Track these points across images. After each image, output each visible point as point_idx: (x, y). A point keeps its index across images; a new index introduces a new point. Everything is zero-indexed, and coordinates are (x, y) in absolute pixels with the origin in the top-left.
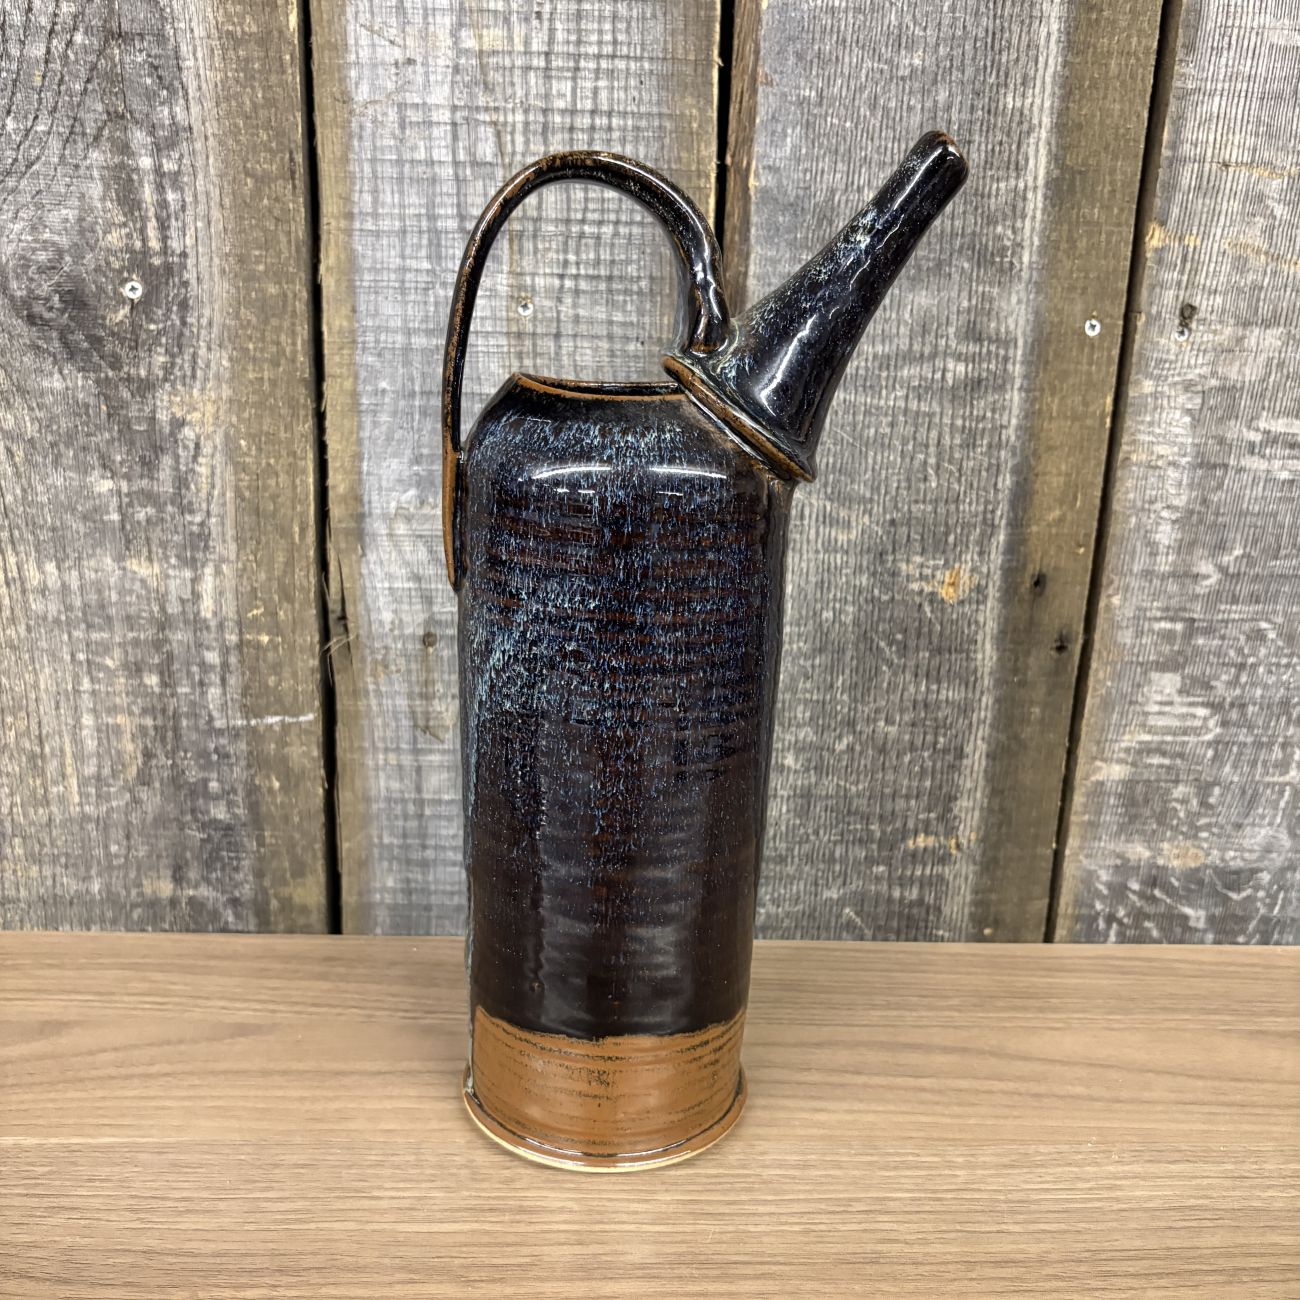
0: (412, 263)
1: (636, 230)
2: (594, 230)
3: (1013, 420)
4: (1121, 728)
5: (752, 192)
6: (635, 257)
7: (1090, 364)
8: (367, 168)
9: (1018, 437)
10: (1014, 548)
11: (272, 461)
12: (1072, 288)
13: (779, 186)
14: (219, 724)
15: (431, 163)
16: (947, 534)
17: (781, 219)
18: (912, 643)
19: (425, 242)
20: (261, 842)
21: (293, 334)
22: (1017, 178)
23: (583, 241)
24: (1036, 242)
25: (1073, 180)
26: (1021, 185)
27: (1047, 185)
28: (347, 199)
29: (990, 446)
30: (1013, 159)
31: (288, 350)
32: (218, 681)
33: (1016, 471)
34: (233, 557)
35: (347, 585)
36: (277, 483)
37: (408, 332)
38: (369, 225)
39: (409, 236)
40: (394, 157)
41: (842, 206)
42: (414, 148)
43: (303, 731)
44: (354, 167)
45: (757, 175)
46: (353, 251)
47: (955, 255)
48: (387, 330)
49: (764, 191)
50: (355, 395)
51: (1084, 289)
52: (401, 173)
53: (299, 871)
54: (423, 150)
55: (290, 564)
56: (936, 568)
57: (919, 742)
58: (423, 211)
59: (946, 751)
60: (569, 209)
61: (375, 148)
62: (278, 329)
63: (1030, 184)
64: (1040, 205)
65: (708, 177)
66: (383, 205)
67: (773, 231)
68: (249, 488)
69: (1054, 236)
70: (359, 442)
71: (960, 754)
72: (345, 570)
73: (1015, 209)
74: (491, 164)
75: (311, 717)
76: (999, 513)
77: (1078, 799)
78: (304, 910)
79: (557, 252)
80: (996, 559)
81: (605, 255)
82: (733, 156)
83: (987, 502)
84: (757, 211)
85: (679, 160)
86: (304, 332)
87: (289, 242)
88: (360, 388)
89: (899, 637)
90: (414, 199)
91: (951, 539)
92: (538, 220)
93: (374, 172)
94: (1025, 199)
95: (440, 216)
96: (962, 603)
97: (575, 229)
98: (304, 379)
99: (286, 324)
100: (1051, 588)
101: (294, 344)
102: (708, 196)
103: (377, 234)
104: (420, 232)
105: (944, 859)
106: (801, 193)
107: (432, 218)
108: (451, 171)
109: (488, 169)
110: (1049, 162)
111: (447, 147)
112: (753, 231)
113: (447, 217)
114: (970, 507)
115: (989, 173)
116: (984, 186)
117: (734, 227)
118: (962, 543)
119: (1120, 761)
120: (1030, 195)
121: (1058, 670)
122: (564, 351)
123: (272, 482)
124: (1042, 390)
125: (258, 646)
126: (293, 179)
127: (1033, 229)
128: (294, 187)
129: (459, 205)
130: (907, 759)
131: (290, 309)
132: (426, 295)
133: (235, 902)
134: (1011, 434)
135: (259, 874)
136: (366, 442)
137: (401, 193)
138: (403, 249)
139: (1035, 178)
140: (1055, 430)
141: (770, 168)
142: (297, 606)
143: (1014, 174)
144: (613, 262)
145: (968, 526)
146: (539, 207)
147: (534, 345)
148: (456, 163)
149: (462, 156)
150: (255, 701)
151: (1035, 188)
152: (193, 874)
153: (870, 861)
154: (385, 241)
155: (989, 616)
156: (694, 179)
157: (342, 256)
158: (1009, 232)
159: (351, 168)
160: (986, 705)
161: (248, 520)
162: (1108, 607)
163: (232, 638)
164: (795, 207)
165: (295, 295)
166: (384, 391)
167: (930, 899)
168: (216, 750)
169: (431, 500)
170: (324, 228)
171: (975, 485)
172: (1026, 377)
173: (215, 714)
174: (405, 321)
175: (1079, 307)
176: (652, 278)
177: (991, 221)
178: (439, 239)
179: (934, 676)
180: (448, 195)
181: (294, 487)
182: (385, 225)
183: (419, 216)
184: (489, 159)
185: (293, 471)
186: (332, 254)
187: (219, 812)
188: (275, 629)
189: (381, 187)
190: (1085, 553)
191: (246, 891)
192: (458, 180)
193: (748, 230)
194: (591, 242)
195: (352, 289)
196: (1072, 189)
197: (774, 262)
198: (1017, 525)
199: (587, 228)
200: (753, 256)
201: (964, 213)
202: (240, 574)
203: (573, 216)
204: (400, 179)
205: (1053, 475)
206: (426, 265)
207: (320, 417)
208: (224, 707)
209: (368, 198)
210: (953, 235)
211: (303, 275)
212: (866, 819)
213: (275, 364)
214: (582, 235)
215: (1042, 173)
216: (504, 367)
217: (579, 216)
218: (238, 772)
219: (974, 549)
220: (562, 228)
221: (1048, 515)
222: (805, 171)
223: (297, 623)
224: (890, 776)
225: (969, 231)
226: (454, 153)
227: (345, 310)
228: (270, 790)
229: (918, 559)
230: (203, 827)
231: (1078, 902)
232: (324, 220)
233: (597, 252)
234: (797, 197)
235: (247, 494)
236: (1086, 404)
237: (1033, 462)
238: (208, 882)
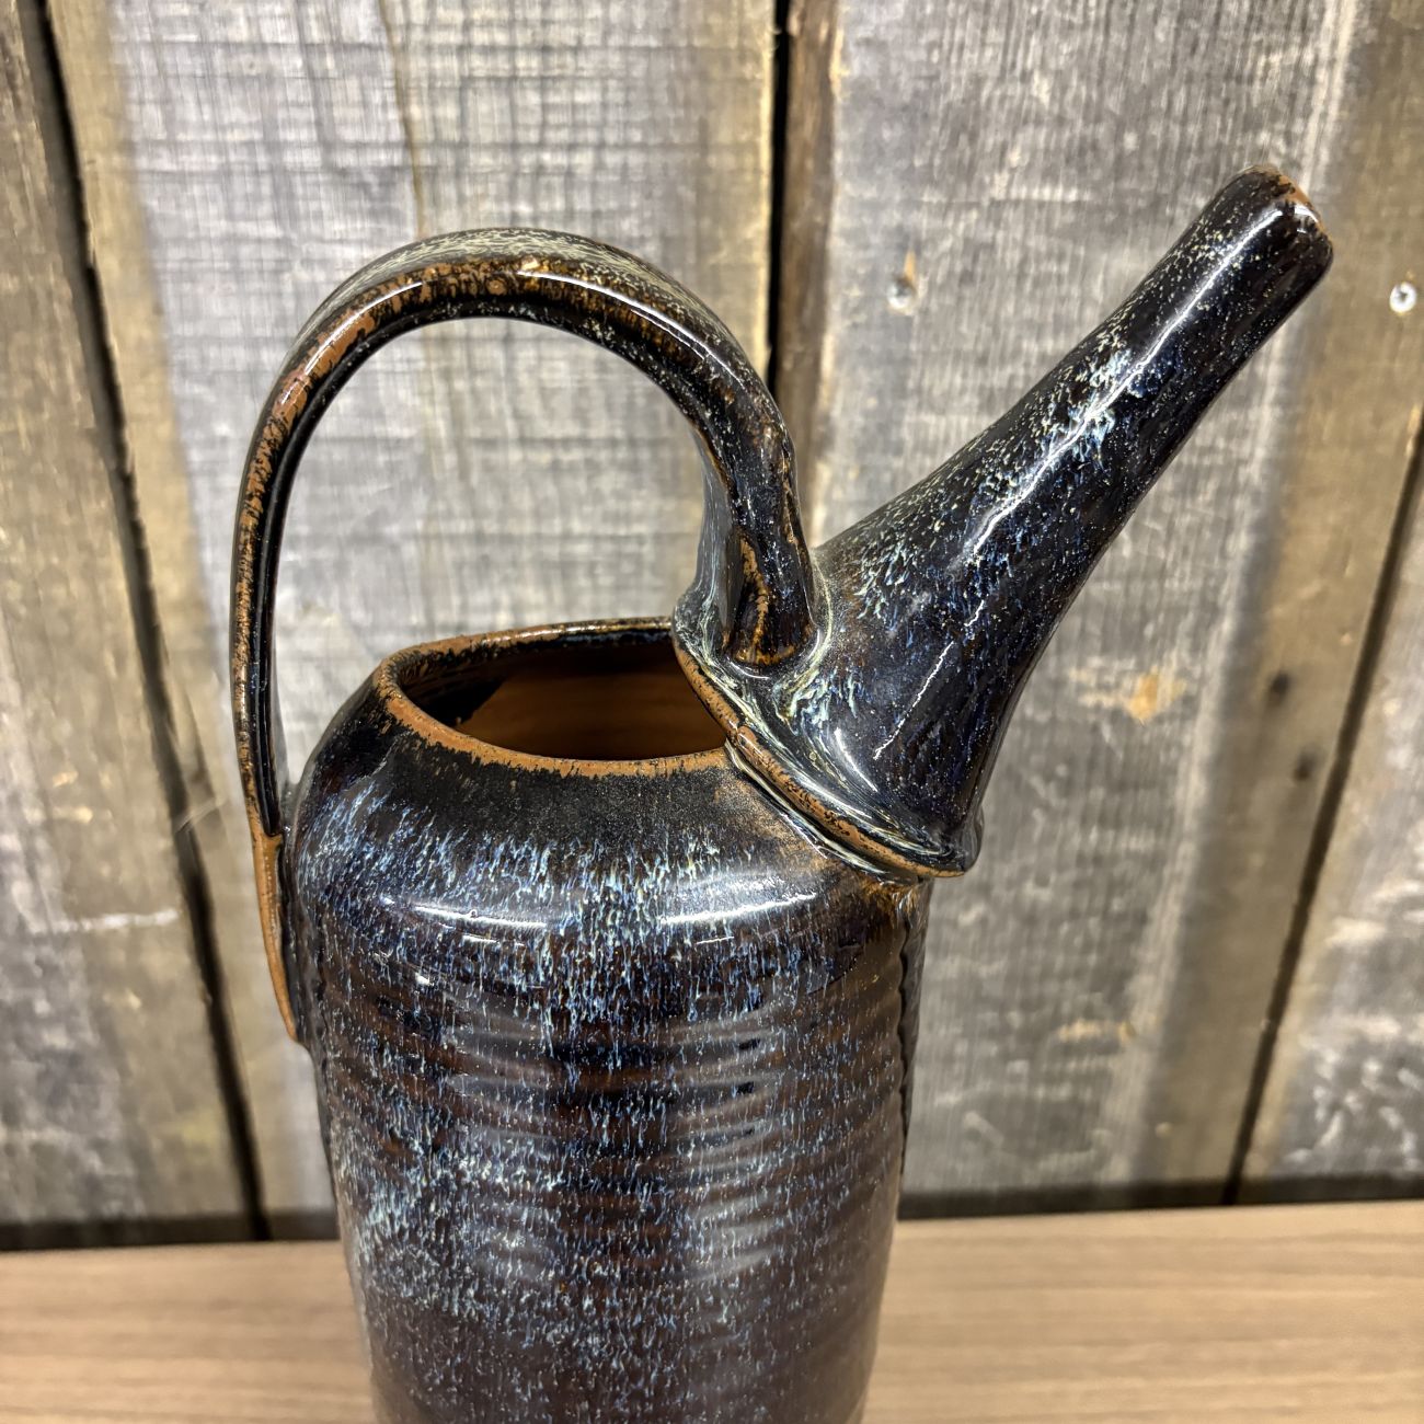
0: (249, 228)
1: (635, 159)
2: (561, 159)
3: (1259, 450)
4: (1378, 878)
5: (836, 88)
6: (634, 204)
7: (1392, 358)
8: (146, 60)
9: (1264, 477)
10: (1246, 640)
11: (55, 560)
12: (1377, 235)
13: (884, 74)
14: (36, 927)
15: (259, 47)
16: (1143, 624)
17: (886, 134)
18: (1081, 777)
19: (266, 189)
20: (124, 1072)
21: (57, 357)
22: (1303, 45)
23: (544, 180)
24: (1325, 156)
25: (1399, 44)
26: (1308, 58)
27: (1353, 57)
28: (118, 116)
29: (1220, 492)
30: (1298, 11)
31: (53, 384)
32: (23, 872)
33: (1259, 527)
34: (15, 700)
35: (202, 728)
36: (69, 593)
37: (254, 344)
38: (165, 163)
39: (237, 181)
40: (193, 37)
41: (995, 106)
42: (226, 20)
43: (161, 933)
44: (123, 58)
45: (845, 57)
46: (144, 209)
47: (1185, 186)
48: (219, 342)
49: (858, 87)
50: (178, 450)
51: (1397, 235)
52: (209, 66)
53: (185, 1104)
54: (242, 22)
55: (106, 711)
56: (1123, 673)
57: (1084, 905)
58: (257, 135)
59: (1122, 917)
60: (514, 125)
61: (156, 22)
62: (31, 351)
63: (1325, 54)
64: (1337, 92)
65: (757, 58)
66: (184, 125)
67: (872, 156)
68: (23, 601)
69: (1357, 146)
70: (194, 520)
71: (1142, 919)
72: (197, 711)
73: (1293, 100)
74: (369, 47)
75: (170, 915)
76: (1224, 591)
77: (1307, 968)
78: (201, 1149)
79: (498, 199)
80: (1217, 656)
81: (583, 203)
82: (803, 18)
83: (1209, 575)
84: (849, 121)
85: (706, 29)
86: (74, 352)
87: (24, 200)
88: (186, 436)
89: (1061, 770)
90: (236, 114)
91: (1149, 630)
92: (461, 146)
93: (160, 66)
94: (1312, 82)
95: (287, 144)
96: (1159, 720)
97: (527, 160)
98: (88, 431)
99: (42, 340)
100: (1297, 694)
101: (61, 374)
102: (758, 94)
103: (182, 178)
104: (257, 173)
105: (1110, 1048)
106: (922, 85)
107: (274, 146)
108: (299, 62)
109: (365, 56)
110: (1359, 16)
111: (285, 16)
112: (839, 157)
113: (300, 146)
114: (1182, 582)
115: (1255, 38)
116: (1244, 61)
117: (805, 145)
118: (1167, 636)
119: (1371, 918)
120: (1322, 75)
121: (1295, 803)
122: (520, 366)
123: (59, 592)
124: (1309, 402)
125: (76, 826)
126: (13, 88)
127: (1321, 135)
128: (17, 102)
129: (319, 123)
130: (1065, 928)
131: (44, 316)
132: (278, 282)
133: (99, 1146)
134: (1253, 473)
135: (128, 1109)
136: (206, 521)
137: (214, 103)
138: (229, 202)
139: (1334, 44)
140: (1326, 463)
141: (867, 42)
142: (127, 766)
143: (1297, 39)
144: (596, 214)
145: (1177, 612)
146: (462, 122)
147: (470, 357)
148: (306, 47)
149: (316, 34)
150: (81, 897)
151: (1332, 63)
152: (32, 1112)
153: (1006, 1057)
154: (196, 190)
155: (1200, 738)
156: (734, 63)
157: (126, 217)
158: (1280, 144)
159: (117, 60)
160: (1186, 856)
161: (30, 649)
162: (1380, 719)
163: (34, 815)
164: (913, 114)
165: (49, 295)
166: (224, 440)
167: (1087, 1095)
168: (39, 962)
169: (320, 602)
170: (86, 170)
171: (1192, 549)
172: (1287, 382)
173: (28, 916)
174: (247, 323)
175: (1384, 267)
176: (665, 240)
177: (1251, 124)
178: (290, 186)
179: (1110, 820)
180: (299, 105)
181: (96, 598)
182: (193, 161)
183: (250, 144)
184: (365, 36)
185: (91, 574)
186: (106, 214)
187: (58, 1039)
188: (98, 801)
189: (176, 93)
190: (1352, 642)
191: (114, 1131)
192: (313, 77)
193: (829, 154)
194: (557, 181)
195: (152, 277)
196: (1395, 61)
197: (875, 207)
198: (1254, 606)
199: (547, 157)
200: (838, 200)
201: (1206, 111)
202: (33, 725)
203: (522, 136)
204: (208, 79)
205: (1315, 533)
206: (271, 230)
207: (124, 482)
208: (39, 908)
209: (154, 113)
210: (1184, 150)
211: (58, 258)
212: (1002, 1007)
213: (33, 406)
214: (540, 170)
215: (1345, 36)
216: (421, 394)
217: (533, 136)
218: (76, 989)
219: (1183, 643)
220: (504, 159)
221: (1301, 590)
222: (931, 47)
223: (130, 792)
224: (1040, 953)
225: (1211, 142)
226: (300, 28)
227: (142, 310)
228: (128, 1009)
229: (1096, 662)
230: (36, 1057)
231: (1293, 1090)
232: (84, 155)
233: (568, 198)
234: (916, 94)
235: (23, 611)
236: (1378, 421)
237: (1284, 512)
238: (56, 1122)
